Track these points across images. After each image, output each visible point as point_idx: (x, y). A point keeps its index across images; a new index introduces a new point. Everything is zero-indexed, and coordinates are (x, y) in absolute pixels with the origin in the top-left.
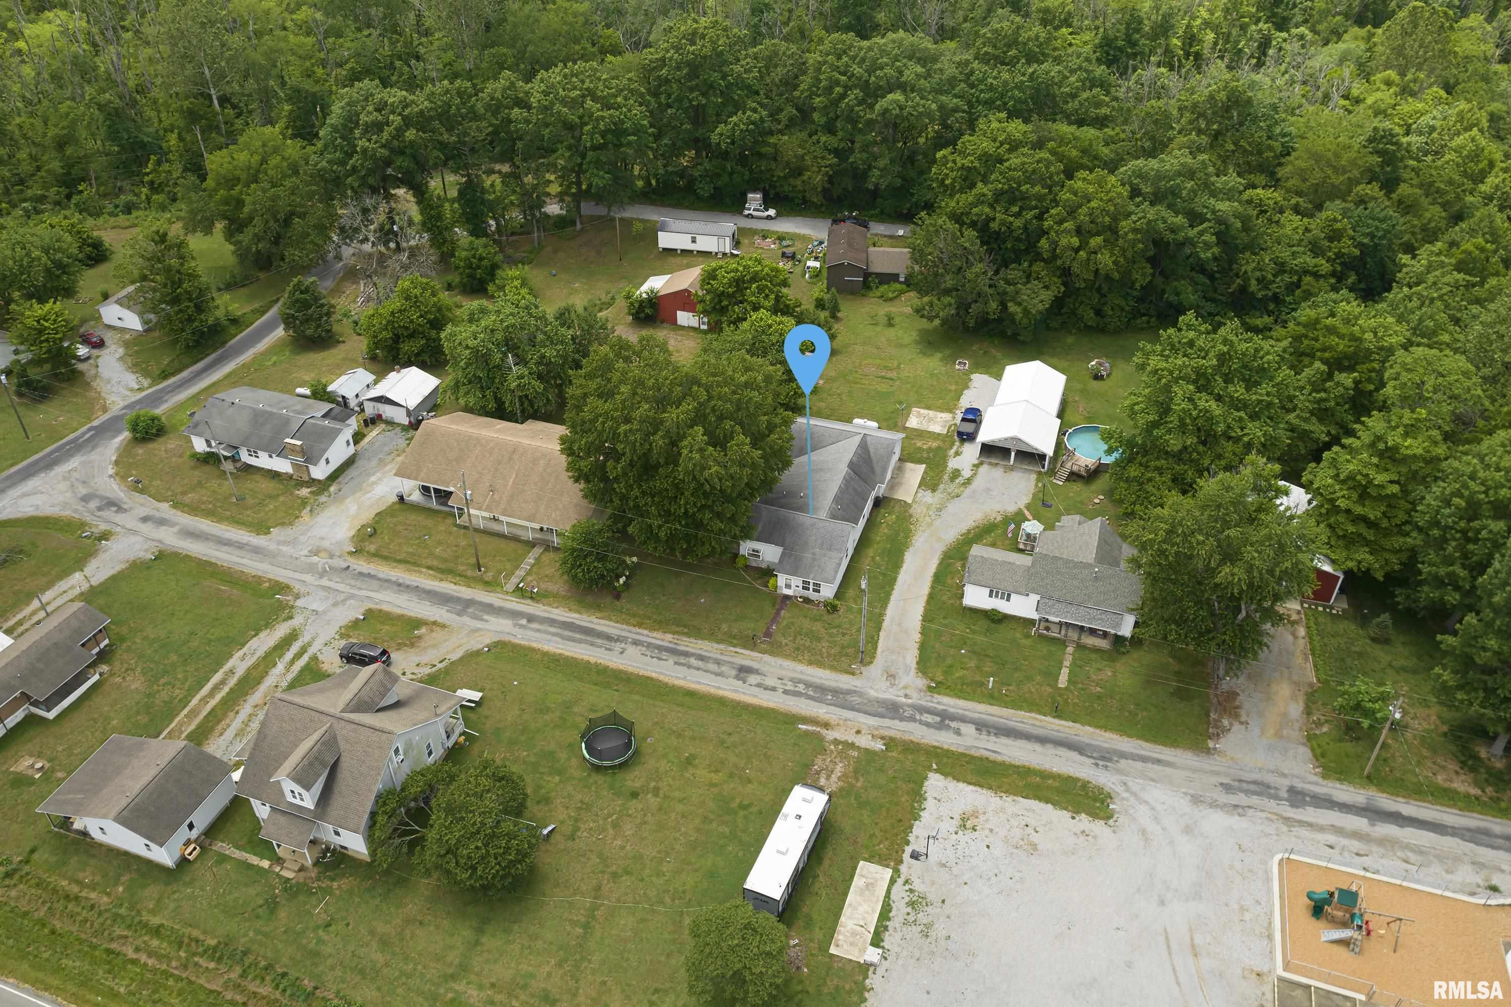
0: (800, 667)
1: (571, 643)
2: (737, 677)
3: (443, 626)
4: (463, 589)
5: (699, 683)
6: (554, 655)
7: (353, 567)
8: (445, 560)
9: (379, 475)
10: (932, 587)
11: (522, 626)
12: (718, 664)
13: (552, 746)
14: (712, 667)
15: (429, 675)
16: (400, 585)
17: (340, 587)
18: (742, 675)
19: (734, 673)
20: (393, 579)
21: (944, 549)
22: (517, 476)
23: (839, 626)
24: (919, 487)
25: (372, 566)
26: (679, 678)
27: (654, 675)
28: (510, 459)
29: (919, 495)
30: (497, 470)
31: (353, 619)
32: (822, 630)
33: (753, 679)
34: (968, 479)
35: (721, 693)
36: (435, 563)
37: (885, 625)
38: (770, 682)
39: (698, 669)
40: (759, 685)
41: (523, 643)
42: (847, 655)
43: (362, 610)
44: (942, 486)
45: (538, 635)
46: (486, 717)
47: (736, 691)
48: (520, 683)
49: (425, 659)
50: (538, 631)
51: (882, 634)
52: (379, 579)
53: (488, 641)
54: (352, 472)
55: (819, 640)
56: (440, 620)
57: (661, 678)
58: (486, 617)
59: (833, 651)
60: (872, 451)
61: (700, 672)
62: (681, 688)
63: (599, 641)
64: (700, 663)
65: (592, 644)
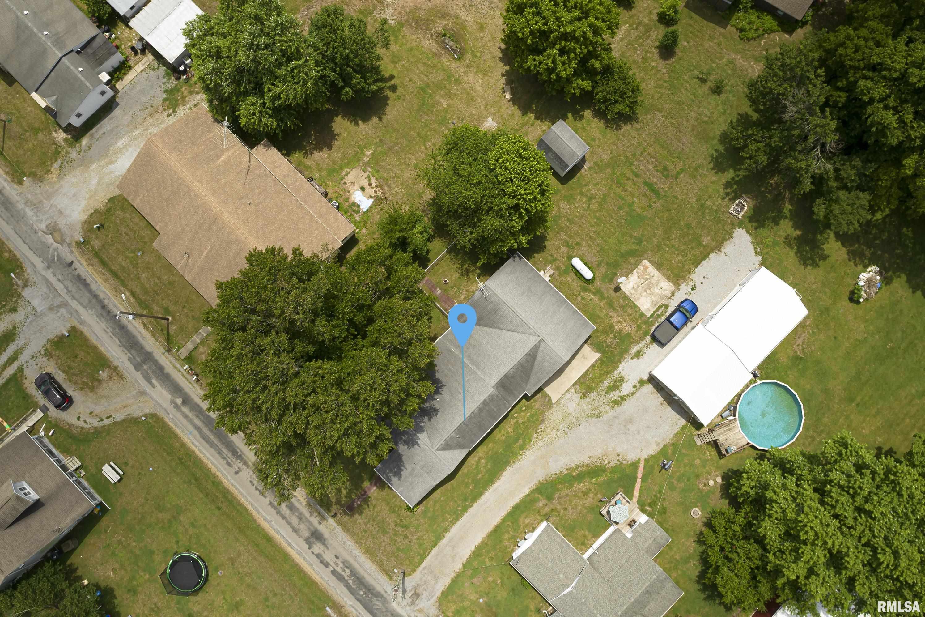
0: (357, 552)
1: (205, 443)
2: (307, 541)
3: (121, 377)
4: (148, 335)
5: (278, 532)
6: (189, 449)
7: (76, 264)
8: (146, 292)
9: (126, 139)
10: (504, 520)
11: (176, 406)
12: (301, 519)
13: (154, 547)
14: (295, 521)
15: (95, 428)
16: (104, 307)
17: (59, 287)
18: (312, 540)
19: (307, 534)
20: (102, 296)
21: (542, 478)
22: (210, 251)
23: (406, 527)
24: (575, 384)
25: (90, 269)
26: (265, 519)
27: (250, 508)
28: (210, 228)
29: (568, 396)
30: (197, 232)
31: (59, 334)
32: (393, 525)
33: (318, 548)
34: (622, 398)
35: (289, 549)
36: (138, 291)
37: (443, 542)
38: (328, 557)
39: (284, 517)
40: (318, 556)
41: (171, 424)
42: (397, 557)
43: (69, 326)
44: (594, 395)
45: (185, 422)
46: (121, 494)
47: (300, 554)
48: (153, 470)
49: (98, 409)
50: (186, 416)
51: (435, 551)
52: (90, 291)
53: (147, 411)
54: (106, 124)
55: (384, 532)
56: (121, 368)
57: (254, 513)
58: (154, 381)
59: (388, 549)
60: (539, 358)
61: (284, 522)
62: (263, 530)
63: (225, 452)
64: (288, 512)
65: (219, 453)
